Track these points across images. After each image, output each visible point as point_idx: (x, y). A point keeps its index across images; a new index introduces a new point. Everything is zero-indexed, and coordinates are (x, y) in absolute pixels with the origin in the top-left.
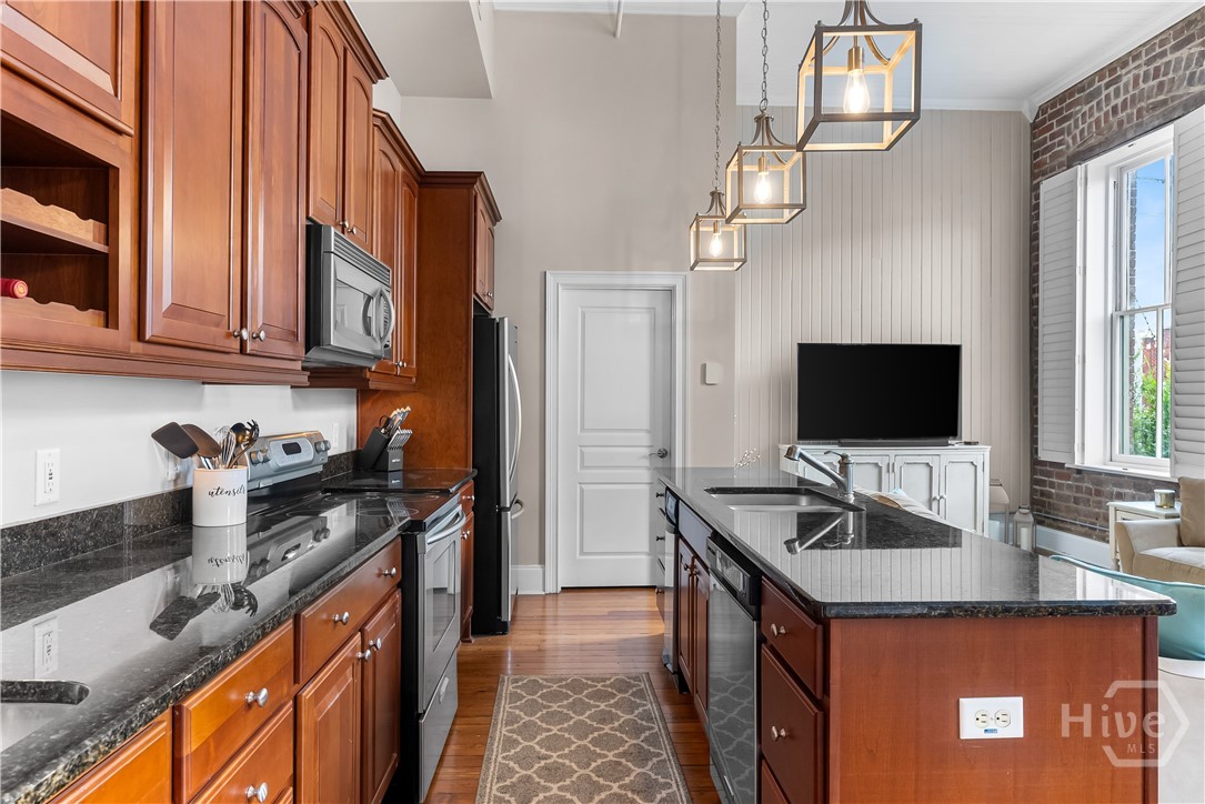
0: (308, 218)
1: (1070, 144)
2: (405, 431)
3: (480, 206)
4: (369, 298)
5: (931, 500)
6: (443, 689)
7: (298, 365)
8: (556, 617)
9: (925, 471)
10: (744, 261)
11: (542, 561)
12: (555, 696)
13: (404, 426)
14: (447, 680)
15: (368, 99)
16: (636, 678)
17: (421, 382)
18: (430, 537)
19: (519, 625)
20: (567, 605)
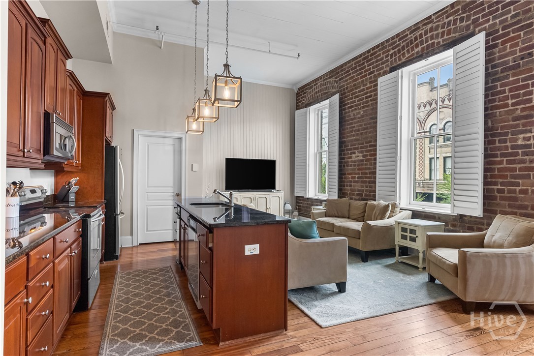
0: (45, 110)
1: (305, 101)
2: (76, 187)
3: (108, 105)
4: (66, 138)
5: (267, 209)
6: (96, 273)
7: (40, 161)
8: (137, 253)
9: (265, 199)
10: (203, 132)
11: (132, 234)
12: (137, 275)
13: (76, 184)
14: (97, 271)
15: (65, 66)
16: (167, 267)
17: (83, 169)
18: (92, 220)
19: (122, 256)
20: (141, 250)
